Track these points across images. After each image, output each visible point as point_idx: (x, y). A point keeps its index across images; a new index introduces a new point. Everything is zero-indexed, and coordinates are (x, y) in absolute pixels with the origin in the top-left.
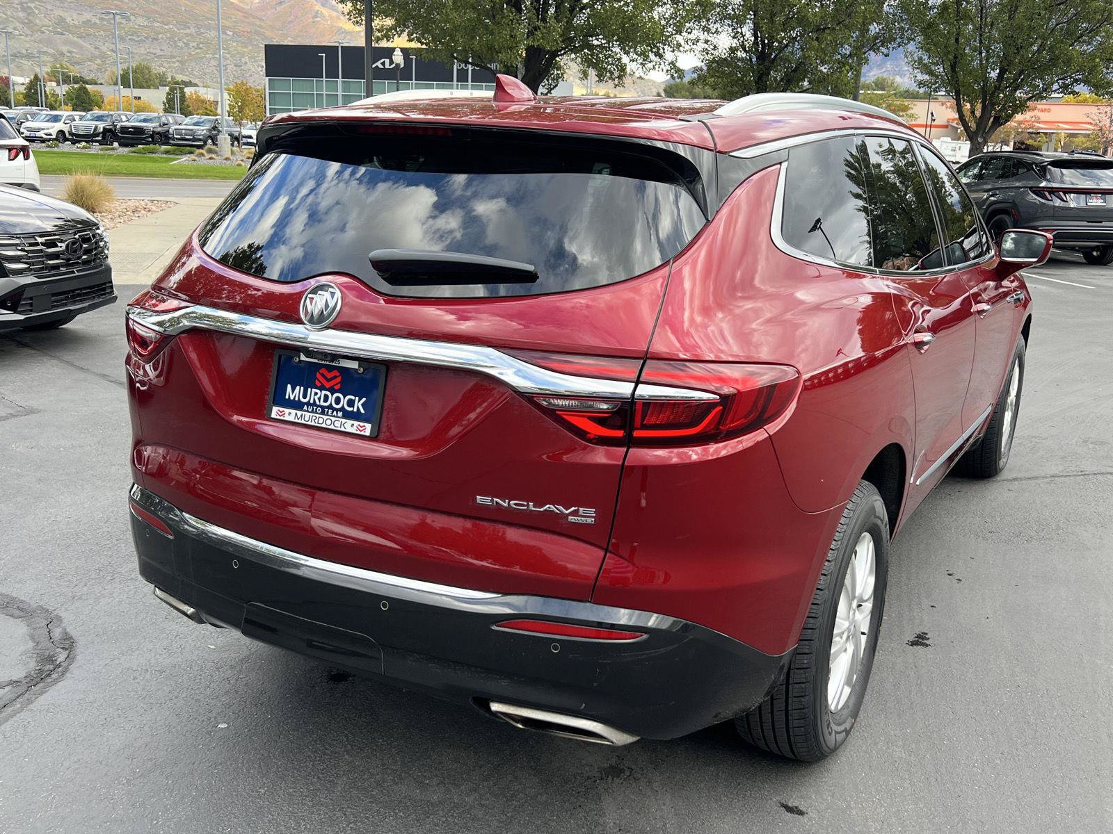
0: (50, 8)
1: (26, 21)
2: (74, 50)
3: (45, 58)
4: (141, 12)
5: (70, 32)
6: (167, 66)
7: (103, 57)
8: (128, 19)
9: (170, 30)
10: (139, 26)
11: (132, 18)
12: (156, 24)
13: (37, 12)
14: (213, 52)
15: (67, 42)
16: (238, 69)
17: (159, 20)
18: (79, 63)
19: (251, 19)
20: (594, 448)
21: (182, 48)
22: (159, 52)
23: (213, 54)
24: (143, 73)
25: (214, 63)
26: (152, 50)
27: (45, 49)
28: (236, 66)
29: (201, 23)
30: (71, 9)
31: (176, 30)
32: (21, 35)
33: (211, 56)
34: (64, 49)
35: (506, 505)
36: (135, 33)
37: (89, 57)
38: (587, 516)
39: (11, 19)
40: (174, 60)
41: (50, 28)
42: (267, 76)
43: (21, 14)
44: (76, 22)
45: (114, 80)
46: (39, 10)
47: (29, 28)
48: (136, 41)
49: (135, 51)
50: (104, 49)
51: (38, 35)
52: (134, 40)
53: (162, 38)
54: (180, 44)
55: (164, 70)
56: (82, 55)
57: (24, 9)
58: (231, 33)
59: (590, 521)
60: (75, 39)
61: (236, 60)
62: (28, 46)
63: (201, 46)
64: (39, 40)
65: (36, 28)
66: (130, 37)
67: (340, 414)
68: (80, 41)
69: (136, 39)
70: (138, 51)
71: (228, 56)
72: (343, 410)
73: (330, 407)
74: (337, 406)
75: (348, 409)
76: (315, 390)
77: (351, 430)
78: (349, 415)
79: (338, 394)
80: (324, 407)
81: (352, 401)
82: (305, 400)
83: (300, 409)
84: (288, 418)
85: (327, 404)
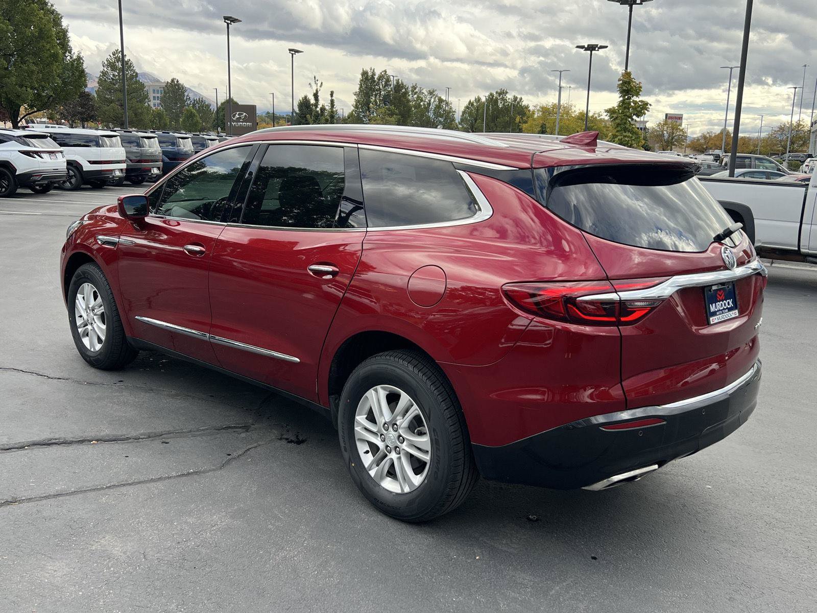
72: (727, 308)
73: (724, 309)
74: (725, 308)
75: (729, 307)
76: (718, 303)
77: (733, 316)
78: (730, 309)
79: (725, 301)
80: (722, 310)
81: (728, 303)
82: (716, 310)
83: (716, 315)
84: (716, 321)
85: (722, 308)
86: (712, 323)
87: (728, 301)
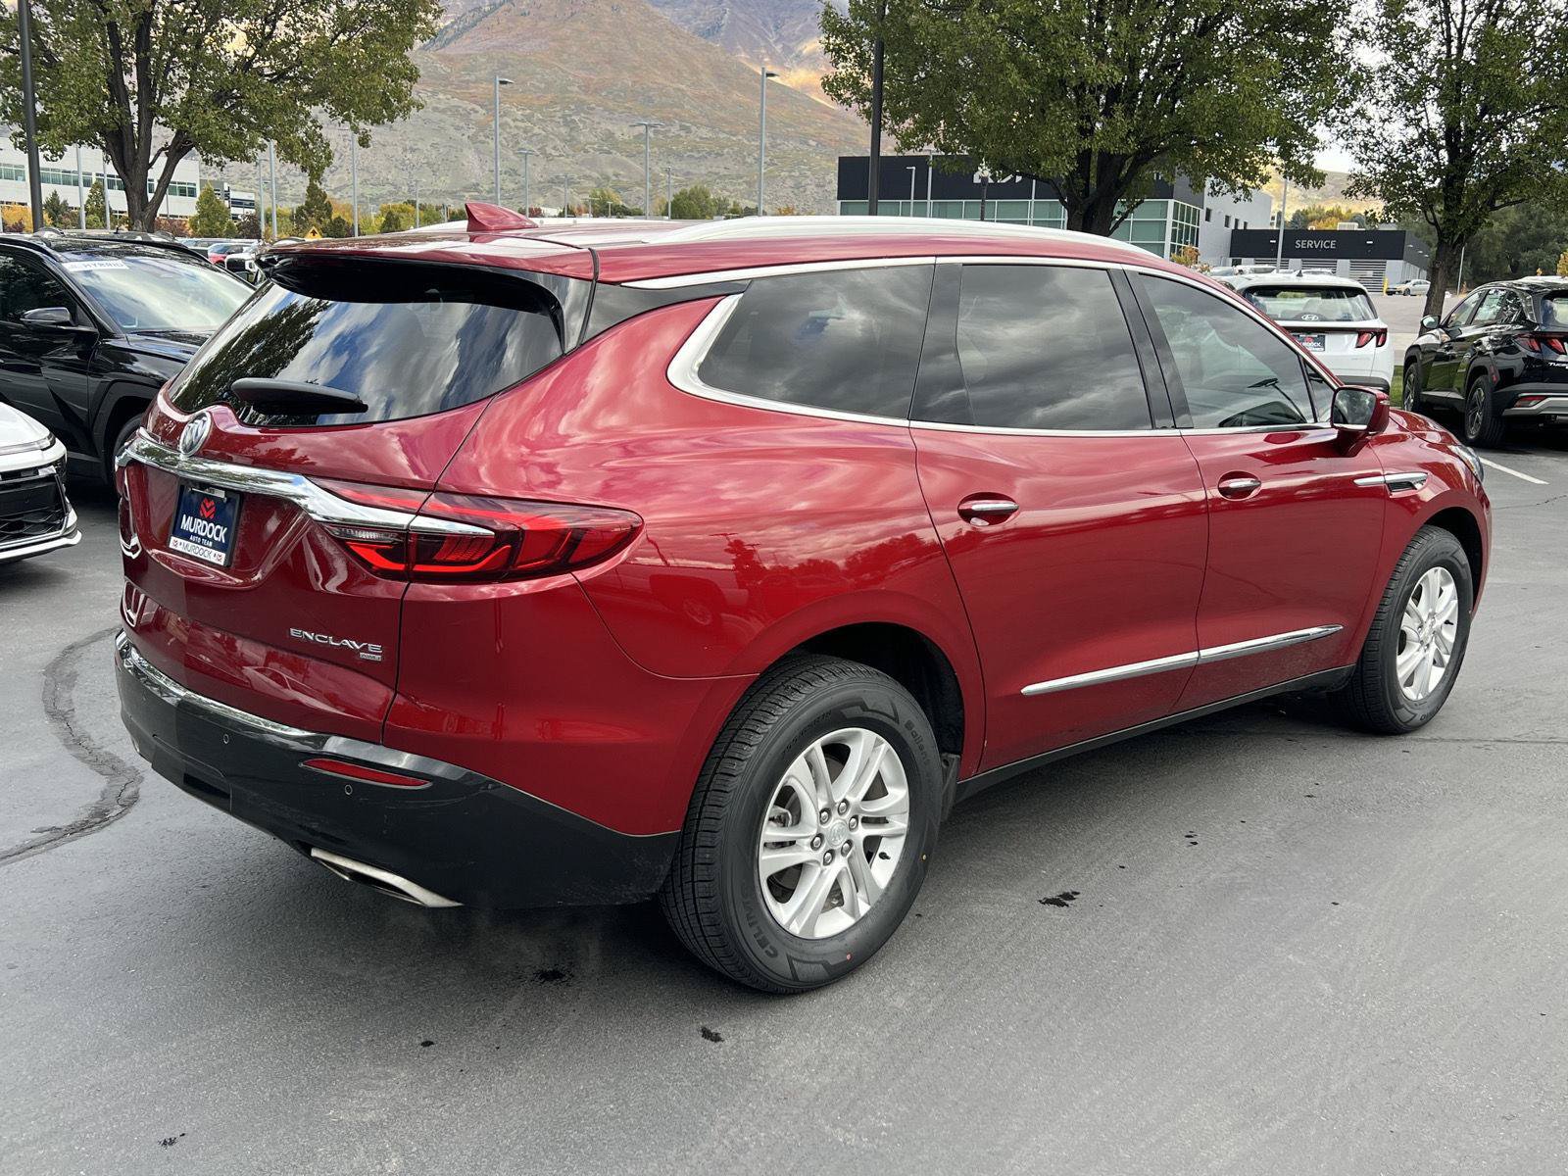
0: (597, 120)
1: (568, 138)
2: (622, 173)
3: (587, 184)
4: (705, 121)
5: (618, 150)
6: (731, 189)
7: (656, 180)
8: (688, 130)
9: (739, 142)
10: (701, 138)
11: (694, 128)
12: (722, 136)
13: (581, 126)
14: (789, 169)
15: (614, 163)
16: (820, 190)
17: (726, 130)
18: (625, 189)
19: (842, 124)
20: (378, 580)
21: (751, 165)
22: (723, 172)
23: (790, 172)
24: (698, 199)
25: (790, 183)
26: (714, 169)
27: (588, 172)
28: (817, 186)
29: (778, 131)
30: (622, 120)
31: (745, 141)
32: (560, 156)
33: (787, 174)
34: (610, 171)
35: (311, 638)
36: (695, 149)
37: (639, 180)
38: (374, 652)
39: (552, 136)
40: (740, 181)
41: (596, 146)
42: (838, 199)
43: (563, 130)
44: (626, 138)
45: (663, 209)
46: (585, 123)
47: (571, 146)
48: (697, 158)
49: (694, 171)
50: (657, 169)
51: (581, 156)
52: (693, 156)
53: (728, 153)
54: (749, 160)
55: (728, 194)
56: (631, 178)
57: (566, 124)
58: (814, 144)
59: (378, 658)
60: (624, 158)
61: (819, 179)
62: (569, 168)
63: (776, 161)
64: (583, 161)
65: (579, 146)
66: (689, 153)
67: (211, 544)
68: (630, 161)
69: (696, 156)
70: (697, 172)
71: (809, 173)
72: (212, 540)
73: (206, 537)
74: (210, 536)
75: (216, 539)
76: (199, 520)
77: (213, 560)
78: (217, 546)
79: (212, 525)
80: (202, 537)
81: (218, 531)
82: (192, 531)
83: (188, 539)
84: (180, 548)
85: (203, 534)
86: (171, 546)
87: (218, 527)
